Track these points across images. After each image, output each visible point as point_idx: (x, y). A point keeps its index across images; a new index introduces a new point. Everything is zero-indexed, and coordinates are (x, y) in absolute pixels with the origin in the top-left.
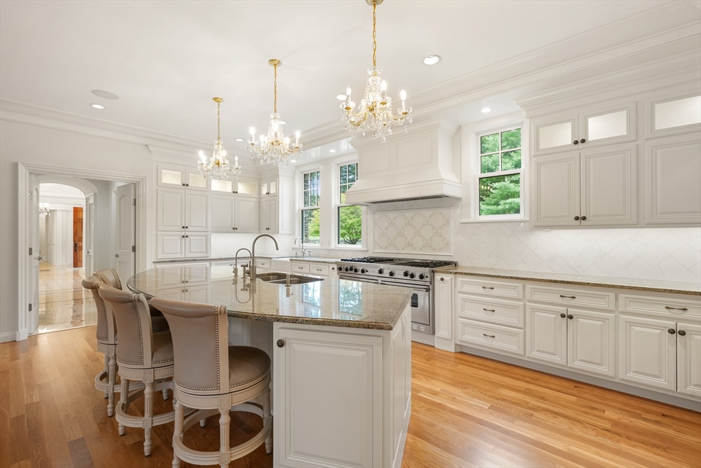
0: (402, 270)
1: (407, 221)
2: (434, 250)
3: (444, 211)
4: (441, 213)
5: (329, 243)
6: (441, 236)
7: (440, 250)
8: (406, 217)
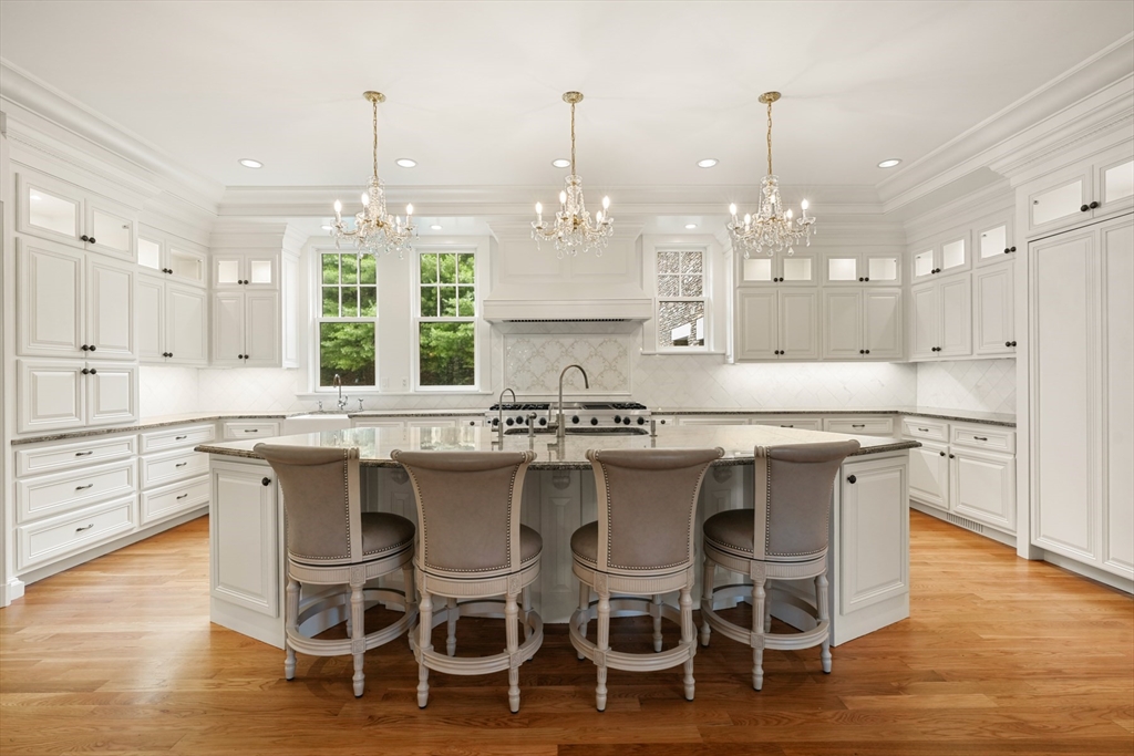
0: (589, 415)
1: (564, 349)
2: (606, 388)
3: (620, 339)
4: (616, 341)
5: (405, 383)
6: (615, 370)
7: (615, 388)
8: (562, 345)
